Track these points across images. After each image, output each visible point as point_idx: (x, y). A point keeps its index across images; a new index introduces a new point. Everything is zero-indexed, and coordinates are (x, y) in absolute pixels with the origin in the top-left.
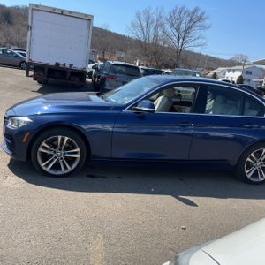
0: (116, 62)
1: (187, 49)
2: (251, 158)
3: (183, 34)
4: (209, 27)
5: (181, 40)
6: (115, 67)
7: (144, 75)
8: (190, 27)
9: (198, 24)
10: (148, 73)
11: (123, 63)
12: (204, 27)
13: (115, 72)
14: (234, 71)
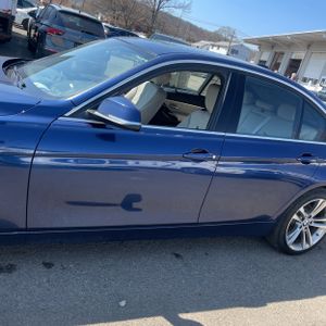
0: (64, 8)
2: (300, 214)
6: (62, 16)
7: (109, 36)
10: (114, 33)
11: (77, 12)
13: (62, 24)
14: (219, 47)
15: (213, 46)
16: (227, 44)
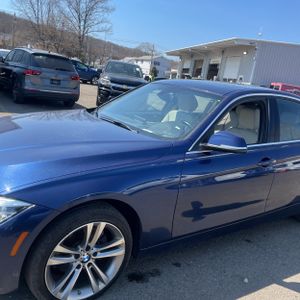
1: (90, 34)
3: (84, 15)
4: (113, 9)
5: (82, 23)
8: (92, 9)
9: (100, 5)
11: (47, 52)
12: (107, 9)
14: (142, 61)
15: (137, 61)
16: (149, 57)
